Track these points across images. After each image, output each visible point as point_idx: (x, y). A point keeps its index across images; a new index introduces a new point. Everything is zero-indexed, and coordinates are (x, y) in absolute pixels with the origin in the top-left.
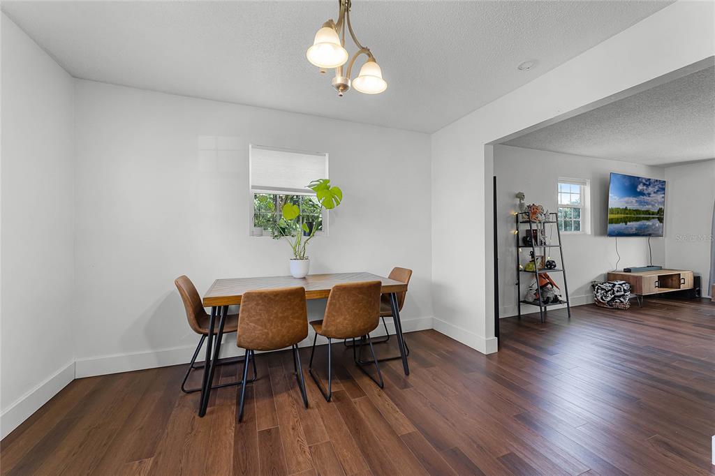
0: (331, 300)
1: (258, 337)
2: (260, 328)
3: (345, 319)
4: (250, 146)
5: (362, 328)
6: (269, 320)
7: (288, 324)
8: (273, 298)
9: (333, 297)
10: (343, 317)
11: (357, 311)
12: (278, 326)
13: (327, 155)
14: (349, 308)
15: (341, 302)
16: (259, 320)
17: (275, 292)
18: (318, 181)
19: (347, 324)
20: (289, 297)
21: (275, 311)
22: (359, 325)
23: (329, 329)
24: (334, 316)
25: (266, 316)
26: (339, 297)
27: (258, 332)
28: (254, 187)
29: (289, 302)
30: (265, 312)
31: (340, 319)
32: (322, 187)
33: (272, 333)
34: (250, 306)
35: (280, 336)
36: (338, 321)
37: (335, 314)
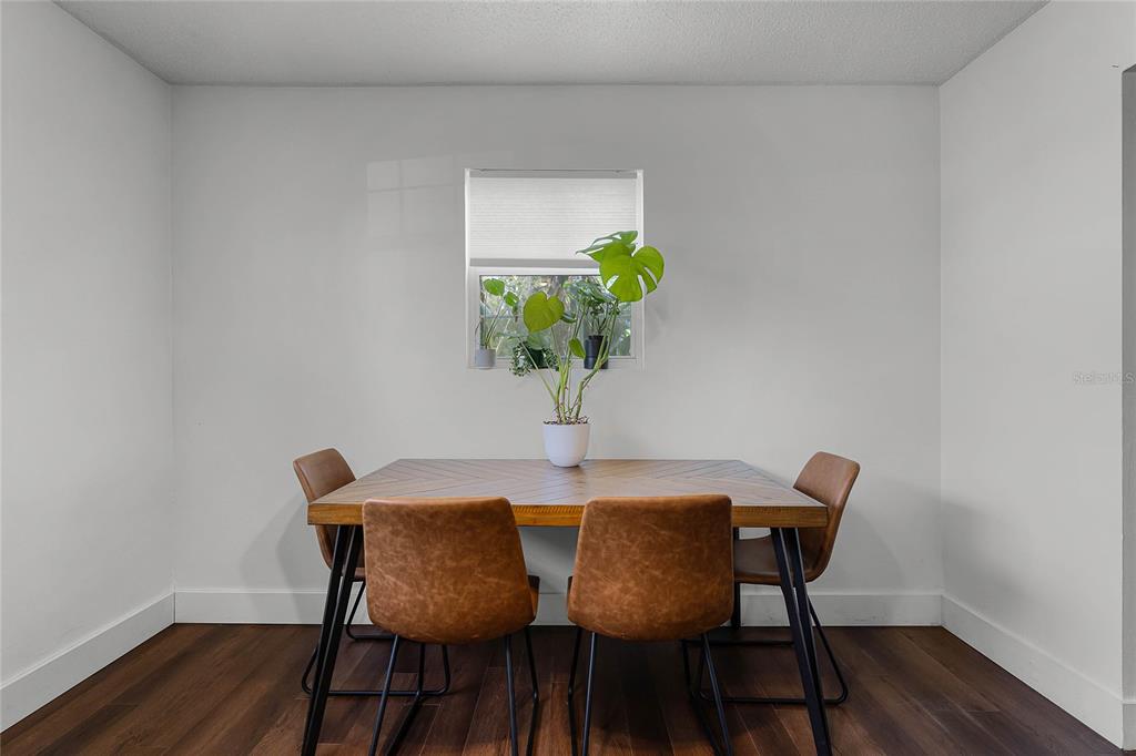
0: (584, 538)
1: (405, 609)
2: (406, 588)
3: (625, 590)
4: (467, 173)
5: (675, 619)
6: (426, 573)
7: (471, 587)
8: (428, 520)
9: (590, 529)
10: (620, 585)
11: (657, 573)
12: (448, 590)
13: (640, 174)
14: (635, 563)
15: (611, 543)
16: (403, 569)
17: (432, 507)
18: (610, 237)
19: (629, 604)
20: (468, 521)
21: (437, 553)
22: (665, 610)
23: (587, 610)
24: (596, 579)
25: (419, 562)
26: (606, 531)
27: (403, 598)
28: (475, 262)
29: (468, 533)
30: (414, 552)
31: (612, 589)
32: (617, 251)
33: (436, 604)
34: (380, 535)
35: (454, 614)
36: (606, 592)
37: (599, 574)
